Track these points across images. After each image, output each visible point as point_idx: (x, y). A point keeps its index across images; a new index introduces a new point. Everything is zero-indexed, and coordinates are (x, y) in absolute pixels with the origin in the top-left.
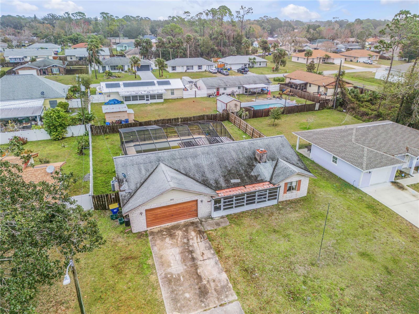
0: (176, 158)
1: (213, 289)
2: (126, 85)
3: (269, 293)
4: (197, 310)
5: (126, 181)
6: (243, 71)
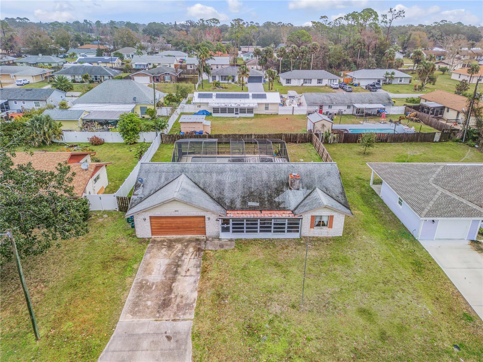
0: (201, 171)
1: (176, 304)
2: (218, 96)
3: (226, 322)
4: (149, 318)
5: (143, 186)
6: (372, 88)
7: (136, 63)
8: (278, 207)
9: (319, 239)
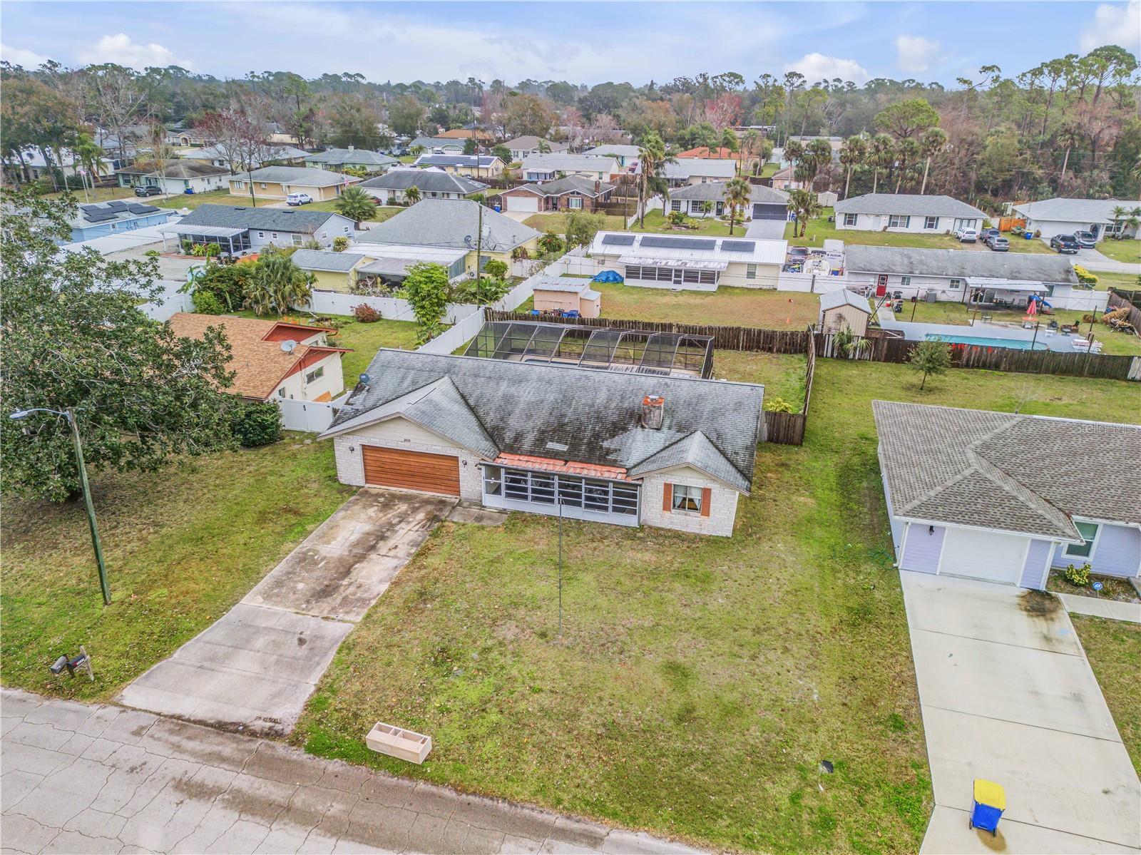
5: (368, 391)
6: (1066, 245)
7: (530, 171)
8: (603, 458)
9: (678, 536)
